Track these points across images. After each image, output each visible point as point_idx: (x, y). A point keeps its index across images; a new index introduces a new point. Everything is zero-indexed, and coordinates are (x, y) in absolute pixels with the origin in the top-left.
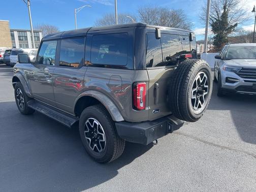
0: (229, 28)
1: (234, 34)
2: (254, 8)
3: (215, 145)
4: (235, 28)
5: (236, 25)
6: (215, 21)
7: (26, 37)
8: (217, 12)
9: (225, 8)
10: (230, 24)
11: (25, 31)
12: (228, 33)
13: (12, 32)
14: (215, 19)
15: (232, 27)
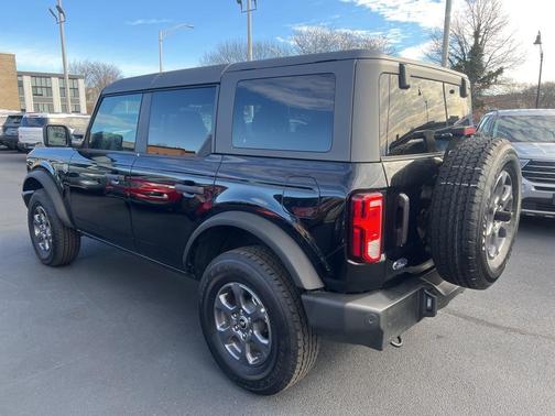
0: (485, 78)
1: (495, 90)
2: (539, 38)
3: (489, 324)
4: (499, 78)
5: (500, 71)
6: (456, 62)
7: (49, 89)
8: (460, 43)
9: (476, 35)
10: (488, 70)
11: (48, 76)
12: (484, 87)
13: (19, 78)
14: (457, 58)
15: (492, 75)
